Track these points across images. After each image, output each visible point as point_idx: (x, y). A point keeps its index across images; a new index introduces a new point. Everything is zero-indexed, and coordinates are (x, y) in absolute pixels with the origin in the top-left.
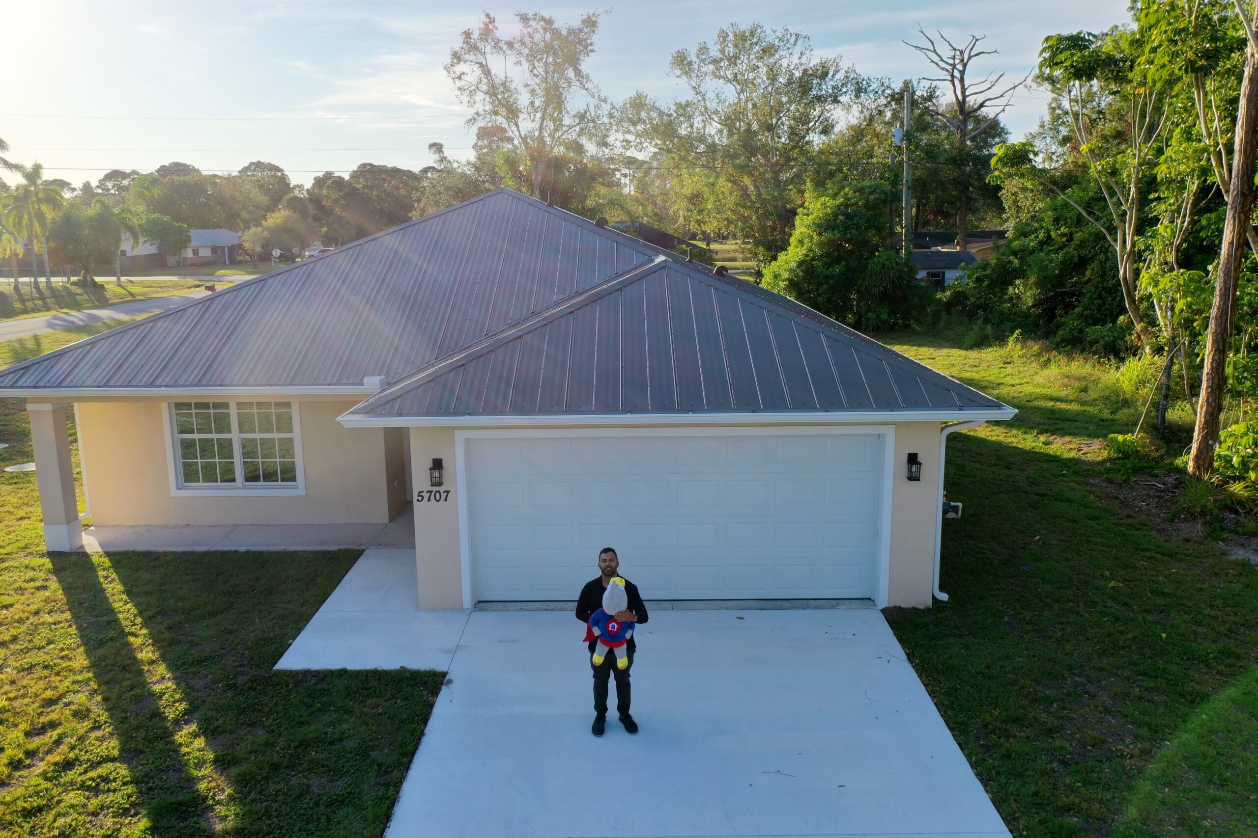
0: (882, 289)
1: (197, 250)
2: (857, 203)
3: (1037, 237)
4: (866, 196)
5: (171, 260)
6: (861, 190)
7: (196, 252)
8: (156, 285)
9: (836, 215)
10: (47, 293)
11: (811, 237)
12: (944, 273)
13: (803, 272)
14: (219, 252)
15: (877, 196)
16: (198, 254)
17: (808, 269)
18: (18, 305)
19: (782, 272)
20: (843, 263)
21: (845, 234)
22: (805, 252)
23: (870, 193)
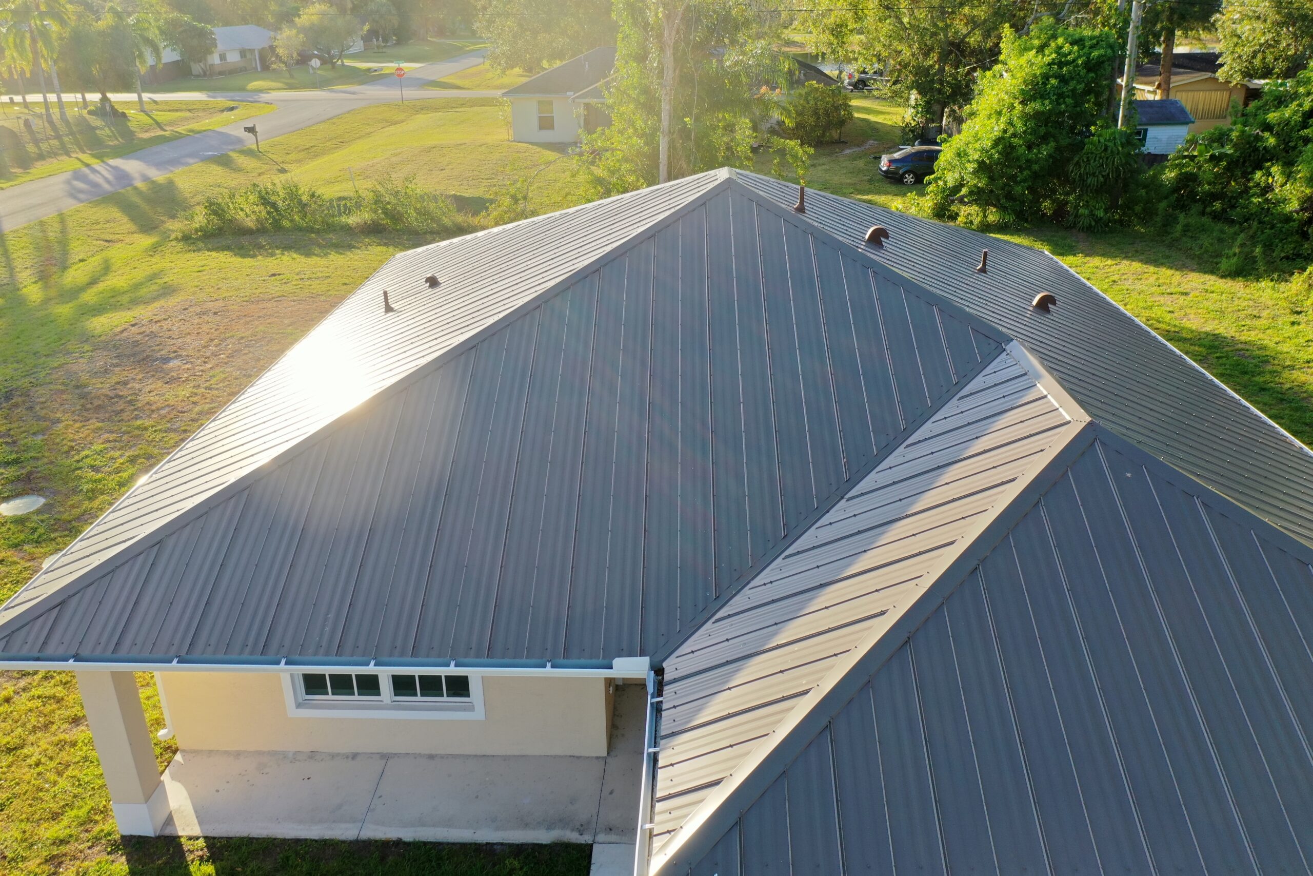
0: (1102, 179)
1: (225, 54)
2: (1074, 61)
3: (1300, 105)
4: (1086, 50)
5: (196, 68)
6: (1078, 42)
7: (223, 57)
8: (184, 107)
9: (1046, 77)
10: (63, 129)
11: (1012, 107)
12: (1146, 131)
13: (1000, 153)
14: (249, 56)
15: (1102, 51)
16: (225, 59)
17: (1005, 147)
18: (31, 148)
19: (971, 152)
20: (1052, 144)
21: (1059, 104)
22: (1002, 126)
23: (1092, 47)
